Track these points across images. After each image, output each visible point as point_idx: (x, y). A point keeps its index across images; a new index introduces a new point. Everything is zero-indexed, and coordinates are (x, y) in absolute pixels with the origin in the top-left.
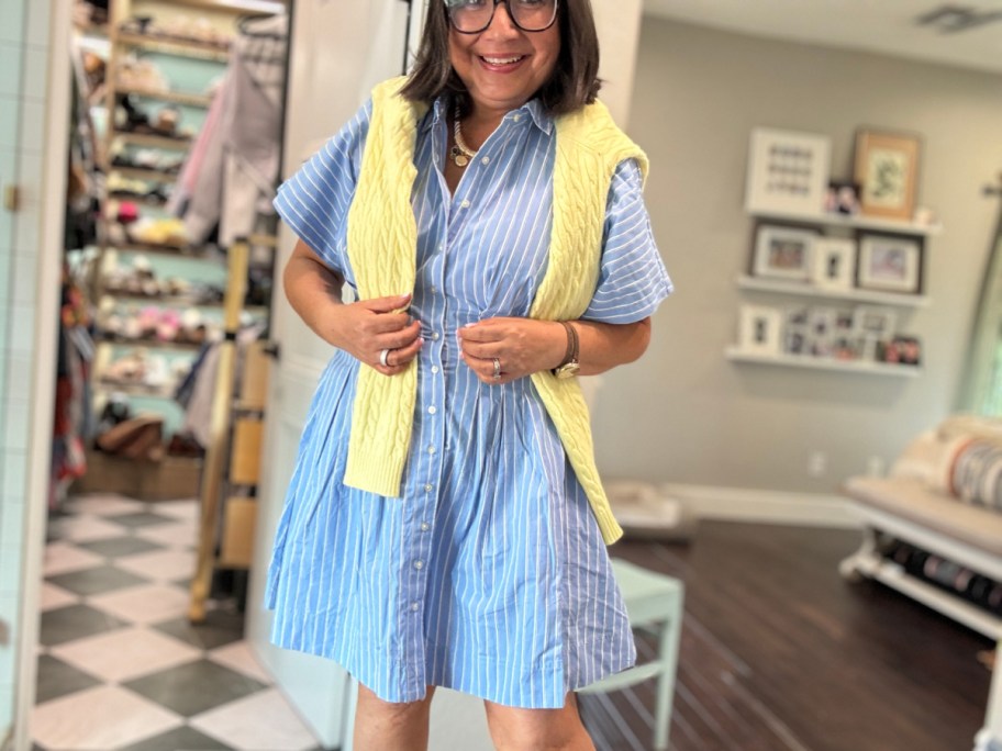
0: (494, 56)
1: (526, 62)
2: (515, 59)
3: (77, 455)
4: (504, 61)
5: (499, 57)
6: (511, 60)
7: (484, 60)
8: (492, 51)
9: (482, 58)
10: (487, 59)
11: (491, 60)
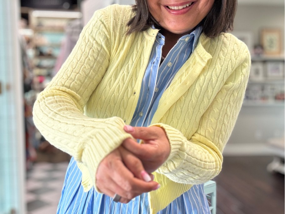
0: (174, 5)
1: (194, 6)
2: (188, 5)
3: (33, 154)
4: (181, 7)
5: (177, 5)
6: (185, 6)
7: (169, 8)
8: (173, 3)
9: (167, 7)
10: (170, 7)
11: (173, 8)
